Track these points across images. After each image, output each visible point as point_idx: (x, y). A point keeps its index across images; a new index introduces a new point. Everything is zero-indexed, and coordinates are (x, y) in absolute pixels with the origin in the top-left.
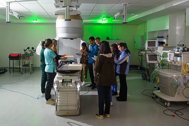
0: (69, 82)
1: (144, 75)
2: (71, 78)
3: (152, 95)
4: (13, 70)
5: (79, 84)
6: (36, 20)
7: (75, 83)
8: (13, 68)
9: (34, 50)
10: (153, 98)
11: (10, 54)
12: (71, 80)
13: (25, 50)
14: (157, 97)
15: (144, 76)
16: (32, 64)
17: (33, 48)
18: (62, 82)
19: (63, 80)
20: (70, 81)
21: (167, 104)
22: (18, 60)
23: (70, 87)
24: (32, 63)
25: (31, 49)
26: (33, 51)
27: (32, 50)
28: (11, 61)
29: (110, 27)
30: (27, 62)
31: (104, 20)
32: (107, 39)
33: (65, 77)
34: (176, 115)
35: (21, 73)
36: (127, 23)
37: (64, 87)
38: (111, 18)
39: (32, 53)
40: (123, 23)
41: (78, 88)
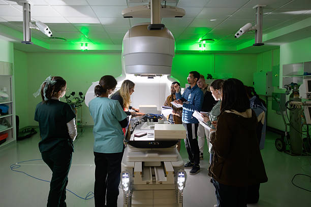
0: (157, 167)
1: (279, 142)
2: (163, 157)
5: (181, 174)
6: (86, 45)
7: (174, 172)
9: (83, 96)
12: (162, 163)
13: (67, 97)
15: (279, 145)
17: (81, 94)
19: (143, 163)
20: (160, 165)
23: (161, 183)
25: (77, 95)
26: (81, 99)
27: (80, 97)
29: (211, 57)
31: (202, 46)
32: (208, 78)
33: (146, 156)
36: (263, 44)
37: (148, 183)
38: (216, 41)
39: (79, 102)
40: (254, 45)
41: (181, 184)
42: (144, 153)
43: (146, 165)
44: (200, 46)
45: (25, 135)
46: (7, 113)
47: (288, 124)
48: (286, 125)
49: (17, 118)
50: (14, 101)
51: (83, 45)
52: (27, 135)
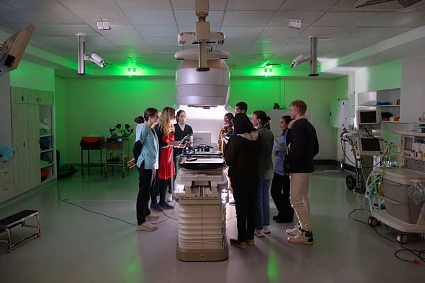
0: (205, 187)
1: (350, 179)
2: (210, 178)
3: (370, 221)
4: (89, 170)
5: (224, 190)
6: (135, 71)
7: (218, 187)
8: (89, 165)
9: (130, 129)
10: (371, 225)
11: (83, 138)
12: (210, 182)
13: (111, 130)
14: (379, 224)
16: (125, 159)
17: (127, 126)
18: (191, 185)
19: (193, 182)
20: (207, 184)
21: (401, 239)
22: (99, 150)
23: (207, 196)
24: (126, 156)
25: (123, 127)
26: (128, 132)
27: (126, 130)
28: (85, 152)
30: (116, 153)
31: (268, 71)
32: (274, 108)
33: (196, 176)
34: (421, 261)
35: (104, 176)
36: (318, 75)
37: (196, 196)
38: (283, 66)
39: (125, 136)
40: (309, 76)
41: (224, 199)
42: (195, 174)
43: (195, 184)
44: (266, 70)
45: (66, 172)
46: (48, 148)
47: (359, 160)
48: (357, 160)
49: (58, 152)
50: (55, 134)
51: (131, 69)
52: (67, 174)
